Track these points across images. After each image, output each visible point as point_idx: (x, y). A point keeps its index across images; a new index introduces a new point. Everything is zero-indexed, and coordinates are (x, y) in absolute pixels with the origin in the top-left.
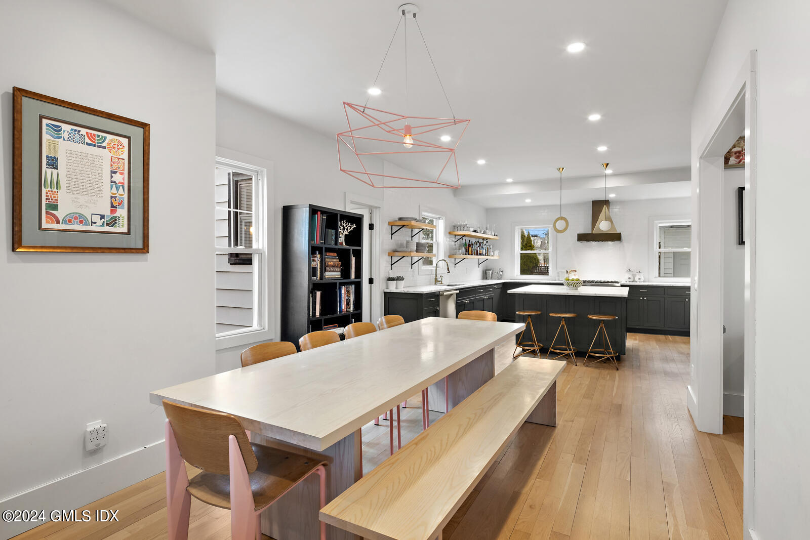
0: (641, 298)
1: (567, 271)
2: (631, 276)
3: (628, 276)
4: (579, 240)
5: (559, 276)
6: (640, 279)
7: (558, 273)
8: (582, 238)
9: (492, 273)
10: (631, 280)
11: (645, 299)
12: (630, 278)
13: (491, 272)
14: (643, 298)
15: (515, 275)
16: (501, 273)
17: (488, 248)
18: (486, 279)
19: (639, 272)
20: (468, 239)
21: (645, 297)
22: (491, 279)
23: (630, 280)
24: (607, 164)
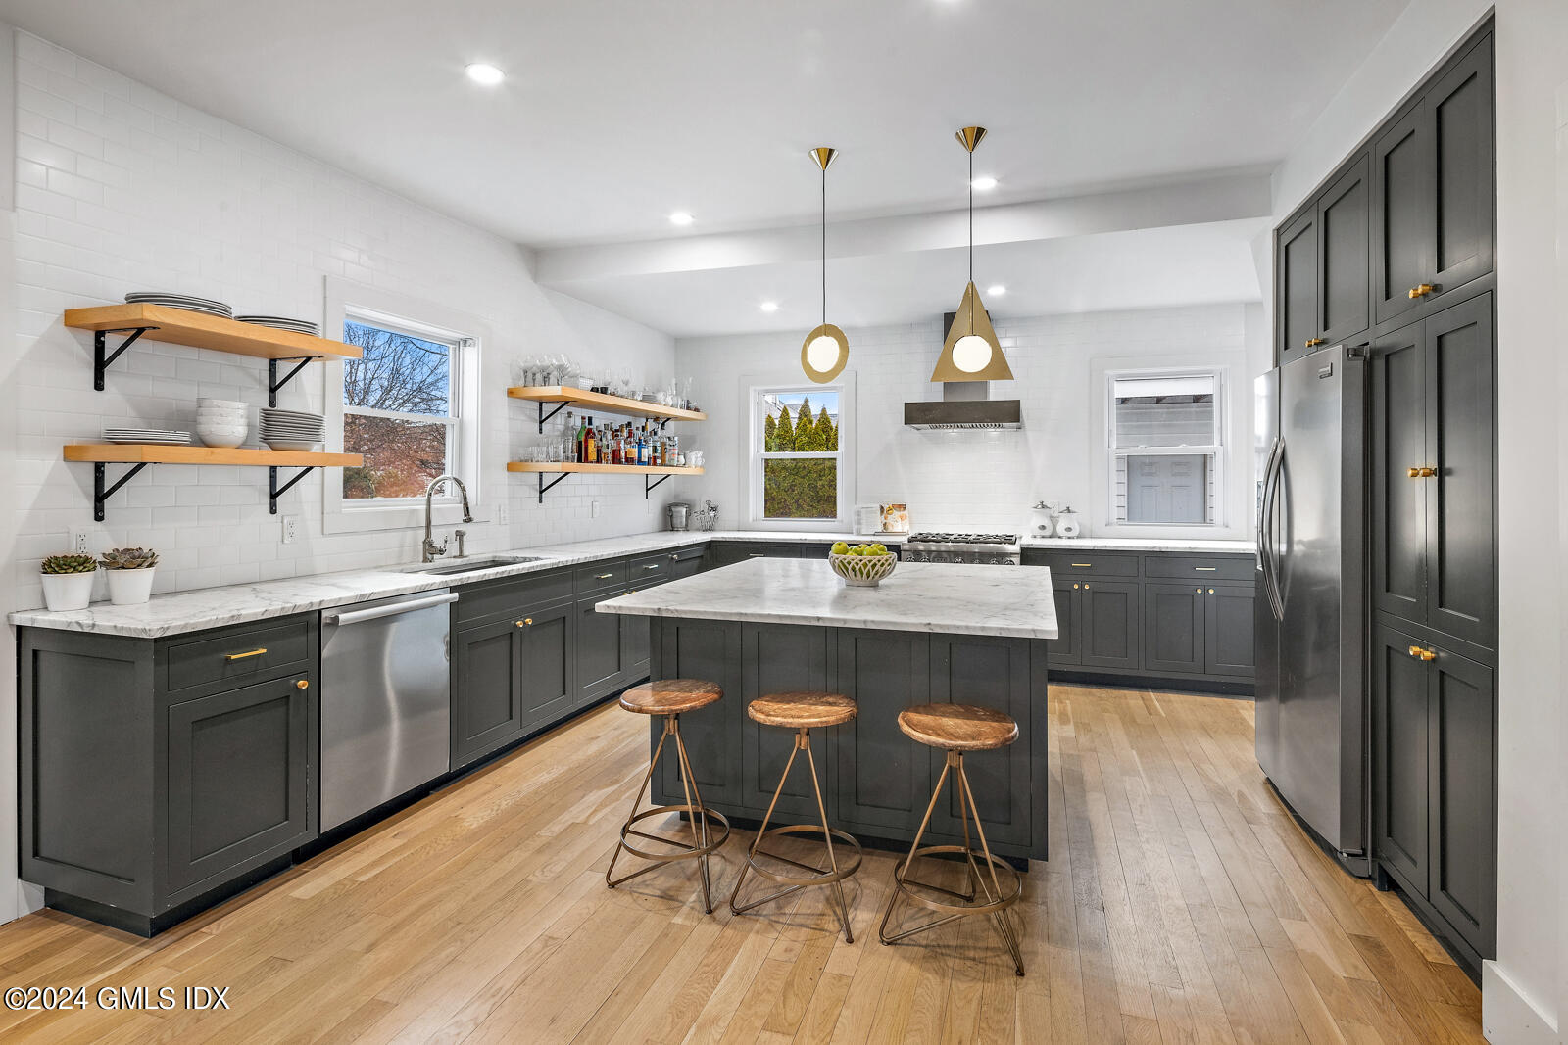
0: (1076, 586)
1: (882, 508)
2: (1046, 522)
3: (1038, 520)
4: (908, 420)
5: (859, 523)
6: (1069, 529)
7: (858, 514)
8: (917, 414)
9: (688, 515)
10: (1047, 532)
11: (1087, 587)
12: (1043, 527)
13: (684, 511)
14: (1082, 587)
15: (750, 519)
16: (712, 514)
17: (664, 444)
18: (673, 529)
19: (1069, 510)
20: (579, 413)
21: (1087, 582)
22: (687, 529)
23: (1044, 533)
24: (980, 132)
